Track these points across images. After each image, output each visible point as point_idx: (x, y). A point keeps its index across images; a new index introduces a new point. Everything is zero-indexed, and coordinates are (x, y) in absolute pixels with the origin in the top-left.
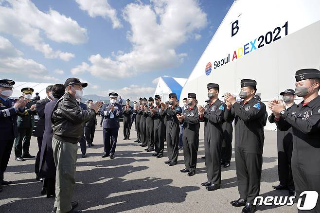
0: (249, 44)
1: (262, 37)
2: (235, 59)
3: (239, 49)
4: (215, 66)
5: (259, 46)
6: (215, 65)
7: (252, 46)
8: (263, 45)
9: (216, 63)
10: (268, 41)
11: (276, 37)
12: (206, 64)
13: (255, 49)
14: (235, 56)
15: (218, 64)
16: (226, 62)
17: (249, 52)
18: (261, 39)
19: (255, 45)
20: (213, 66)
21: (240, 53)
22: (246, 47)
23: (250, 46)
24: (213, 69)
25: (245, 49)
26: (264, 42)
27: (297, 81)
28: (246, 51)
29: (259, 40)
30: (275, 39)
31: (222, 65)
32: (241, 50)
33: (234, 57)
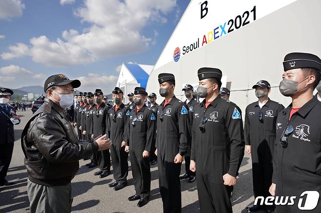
0: (218, 28)
1: (232, 20)
2: (205, 44)
3: (209, 33)
4: (184, 52)
5: (229, 31)
6: (184, 50)
7: (221, 30)
8: (233, 30)
9: (184, 49)
10: (238, 26)
11: (245, 21)
12: (174, 49)
13: (225, 33)
14: (205, 41)
15: (187, 49)
16: (195, 47)
17: (218, 37)
18: (231, 23)
19: (225, 29)
20: (182, 52)
21: (210, 38)
22: (216, 31)
23: (220, 30)
24: (181, 55)
25: (215, 34)
26: (234, 27)
27: (285, 70)
28: (216, 35)
29: (228, 24)
30: (244, 24)
31: (191, 50)
32: (211, 34)
33: (203, 42)
